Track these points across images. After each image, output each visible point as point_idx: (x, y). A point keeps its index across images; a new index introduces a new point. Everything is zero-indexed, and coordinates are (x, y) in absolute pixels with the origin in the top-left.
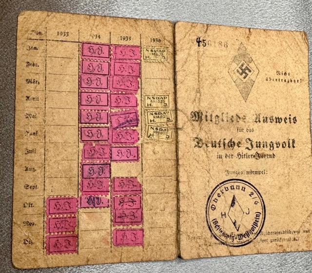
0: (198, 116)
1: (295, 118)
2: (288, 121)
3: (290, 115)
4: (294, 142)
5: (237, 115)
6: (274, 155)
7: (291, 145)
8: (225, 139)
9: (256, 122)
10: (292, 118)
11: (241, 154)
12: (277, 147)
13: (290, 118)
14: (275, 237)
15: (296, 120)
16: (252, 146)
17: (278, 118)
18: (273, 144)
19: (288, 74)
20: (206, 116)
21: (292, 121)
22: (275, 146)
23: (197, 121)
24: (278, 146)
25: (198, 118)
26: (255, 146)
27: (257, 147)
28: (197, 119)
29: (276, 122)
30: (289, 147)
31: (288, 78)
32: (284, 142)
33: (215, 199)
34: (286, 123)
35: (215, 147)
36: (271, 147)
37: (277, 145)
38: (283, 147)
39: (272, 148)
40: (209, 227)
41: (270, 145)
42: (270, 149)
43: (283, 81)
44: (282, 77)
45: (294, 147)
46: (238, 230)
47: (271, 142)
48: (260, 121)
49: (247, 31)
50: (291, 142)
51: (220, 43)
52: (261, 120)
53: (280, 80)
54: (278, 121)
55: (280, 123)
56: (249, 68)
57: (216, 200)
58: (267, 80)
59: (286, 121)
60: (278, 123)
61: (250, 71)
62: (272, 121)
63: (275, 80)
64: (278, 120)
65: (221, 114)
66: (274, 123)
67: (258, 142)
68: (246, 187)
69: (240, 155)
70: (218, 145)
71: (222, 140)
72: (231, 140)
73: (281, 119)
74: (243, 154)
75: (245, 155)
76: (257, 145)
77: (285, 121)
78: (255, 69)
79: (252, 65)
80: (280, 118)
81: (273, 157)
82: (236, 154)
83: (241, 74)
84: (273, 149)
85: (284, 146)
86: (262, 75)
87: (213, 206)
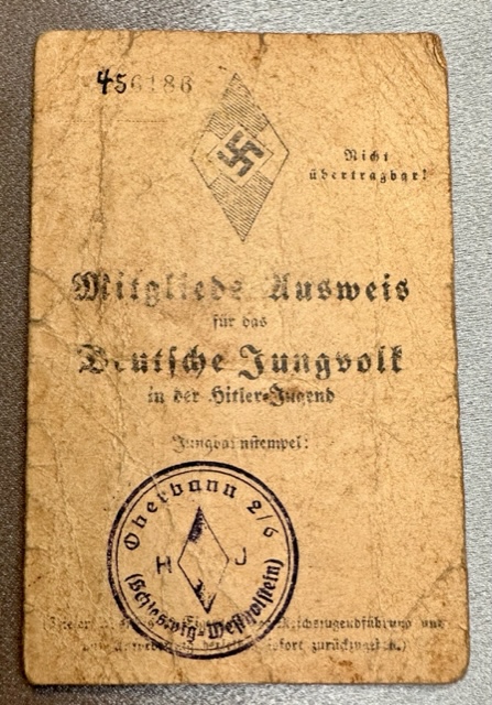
0: (96, 284)
1: (403, 284)
2: (379, 293)
3: (387, 276)
4: (396, 354)
5: (214, 280)
6: (330, 393)
7: (388, 363)
8: (174, 349)
9: (276, 298)
10: (393, 283)
11: (225, 391)
12: (342, 370)
13: (385, 285)
14: (330, 635)
15: (407, 291)
16: (260, 367)
17: (347, 285)
18: (327, 362)
19: (382, 157)
20: (120, 285)
21: (393, 293)
22: (334, 366)
23: (92, 299)
24: (345, 366)
25: (96, 290)
26: (268, 367)
27: (276, 369)
28: (91, 293)
29: (341, 297)
30: (381, 369)
31: (382, 167)
32: (365, 355)
33: (140, 517)
34: (372, 298)
35: (145, 369)
36: (320, 370)
37: (341, 363)
38: (361, 369)
39: (323, 374)
40: (117, 598)
41: (318, 363)
42: (318, 376)
43: (367, 177)
44: (363, 166)
45: (396, 369)
46: (208, 610)
47: (323, 356)
48: (286, 296)
49: (255, 43)
50: (388, 354)
51: (169, 82)
52: (289, 293)
53: (358, 176)
54: (345, 294)
55: (352, 299)
56: (257, 145)
57: (140, 522)
58: (313, 176)
59: (374, 294)
60: (346, 301)
61: (260, 154)
62: (325, 294)
63: (339, 176)
64: (348, 291)
65: (164, 277)
66: (333, 299)
67: (280, 354)
68: (238, 484)
69: (221, 392)
70: (151, 366)
71: (165, 353)
72: (194, 351)
73: (357, 288)
74: (231, 391)
75: (235, 393)
76: (275, 364)
77: (369, 293)
78: (274, 145)
79: (267, 138)
80: (351, 284)
81: (328, 399)
82: (207, 391)
83: (232, 164)
84: (328, 376)
85: (365, 366)
86: (299, 164)
87: (132, 539)
